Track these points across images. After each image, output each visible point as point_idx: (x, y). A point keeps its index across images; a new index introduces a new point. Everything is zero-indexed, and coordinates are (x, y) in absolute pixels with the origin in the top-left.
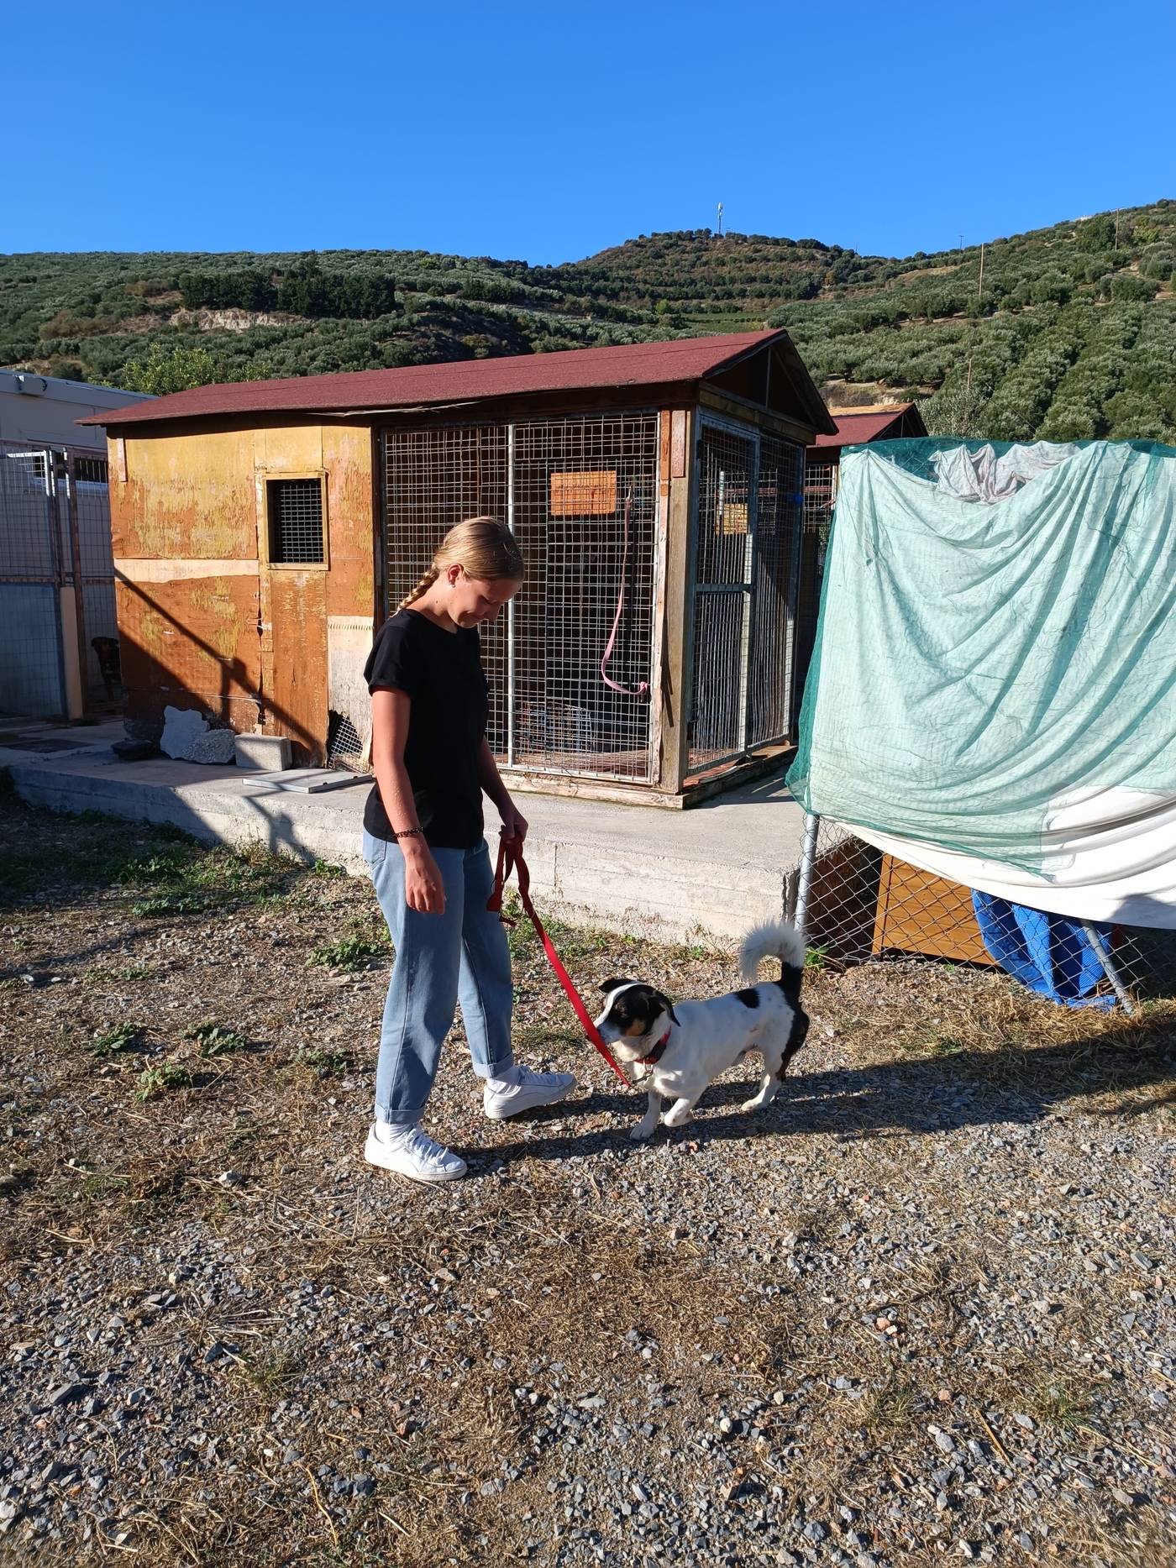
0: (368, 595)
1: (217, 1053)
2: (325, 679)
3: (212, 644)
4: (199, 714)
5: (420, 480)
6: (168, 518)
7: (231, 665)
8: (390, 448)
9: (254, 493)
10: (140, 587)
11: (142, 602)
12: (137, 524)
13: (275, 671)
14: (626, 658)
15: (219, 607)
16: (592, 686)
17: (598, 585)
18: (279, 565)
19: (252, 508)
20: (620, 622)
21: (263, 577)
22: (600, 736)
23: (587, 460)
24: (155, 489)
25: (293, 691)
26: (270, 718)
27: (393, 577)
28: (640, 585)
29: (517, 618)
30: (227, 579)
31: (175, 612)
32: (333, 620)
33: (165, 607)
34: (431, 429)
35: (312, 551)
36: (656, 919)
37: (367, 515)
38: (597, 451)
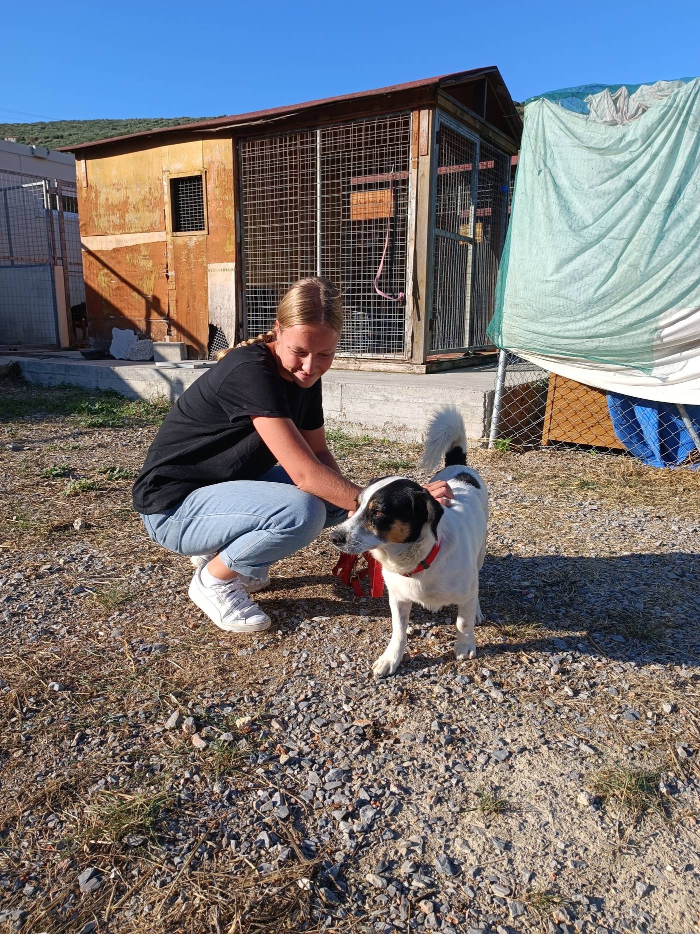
0: (231, 248)
1: (117, 479)
2: (206, 304)
3: (138, 287)
4: (132, 332)
5: (263, 172)
6: (112, 208)
7: (151, 300)
8: (244, 152)
9: (162, 188)
10: (97, 254)
11: (98, 263)
12: (94, 213)
13: (177, 302)
14: (391, 278)
15: (143, 263)
16: (369, 297)
17: (373, 231)
18: (178, 234)
19: (162, 198)
20: (387, 254)
21: (169, 242)
22: (374, 330)
23: (366, 149)
24: (104, 190)
25: (188, 313)
26: (174, 332)
27: (247, 236)
28: (399, 230)
29: (322, 257)
30: (147, 245)
31: (116, 269)
32: (211, 266)
33: (111, 265)
34: (271, 137)
35: (198, 224)
36: (403, 428)
37: (230, 197)
38: (372, 143)
